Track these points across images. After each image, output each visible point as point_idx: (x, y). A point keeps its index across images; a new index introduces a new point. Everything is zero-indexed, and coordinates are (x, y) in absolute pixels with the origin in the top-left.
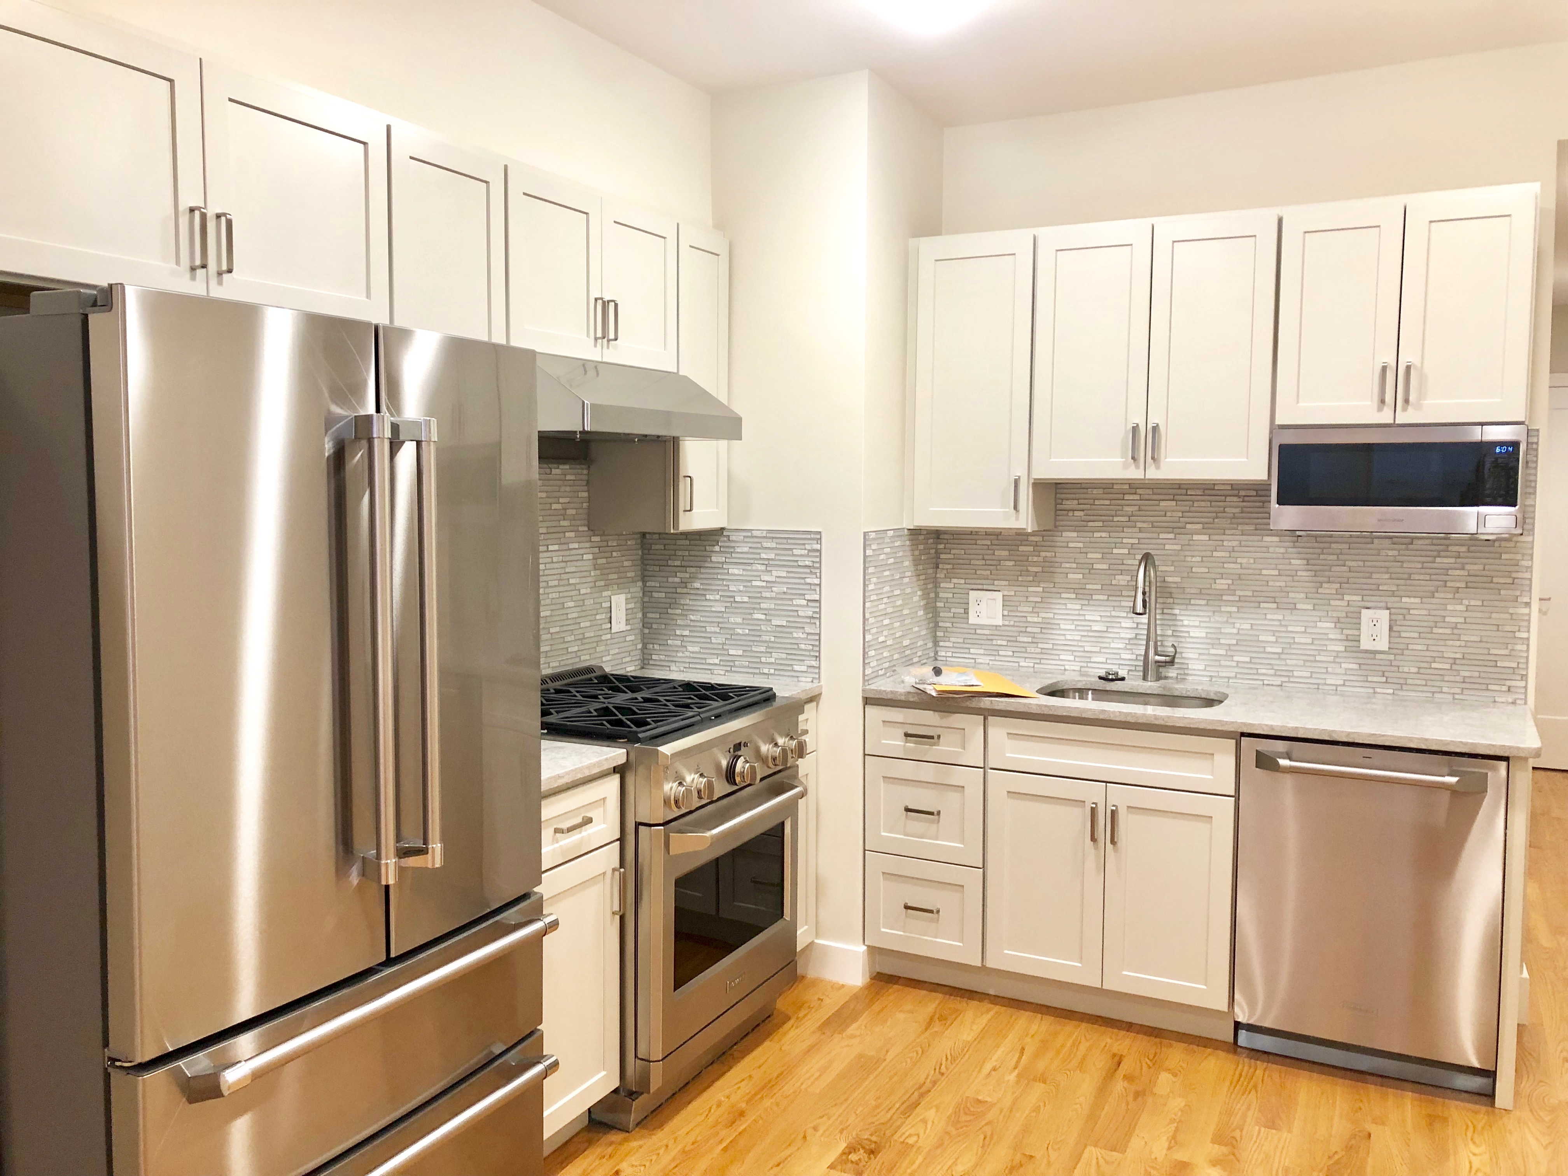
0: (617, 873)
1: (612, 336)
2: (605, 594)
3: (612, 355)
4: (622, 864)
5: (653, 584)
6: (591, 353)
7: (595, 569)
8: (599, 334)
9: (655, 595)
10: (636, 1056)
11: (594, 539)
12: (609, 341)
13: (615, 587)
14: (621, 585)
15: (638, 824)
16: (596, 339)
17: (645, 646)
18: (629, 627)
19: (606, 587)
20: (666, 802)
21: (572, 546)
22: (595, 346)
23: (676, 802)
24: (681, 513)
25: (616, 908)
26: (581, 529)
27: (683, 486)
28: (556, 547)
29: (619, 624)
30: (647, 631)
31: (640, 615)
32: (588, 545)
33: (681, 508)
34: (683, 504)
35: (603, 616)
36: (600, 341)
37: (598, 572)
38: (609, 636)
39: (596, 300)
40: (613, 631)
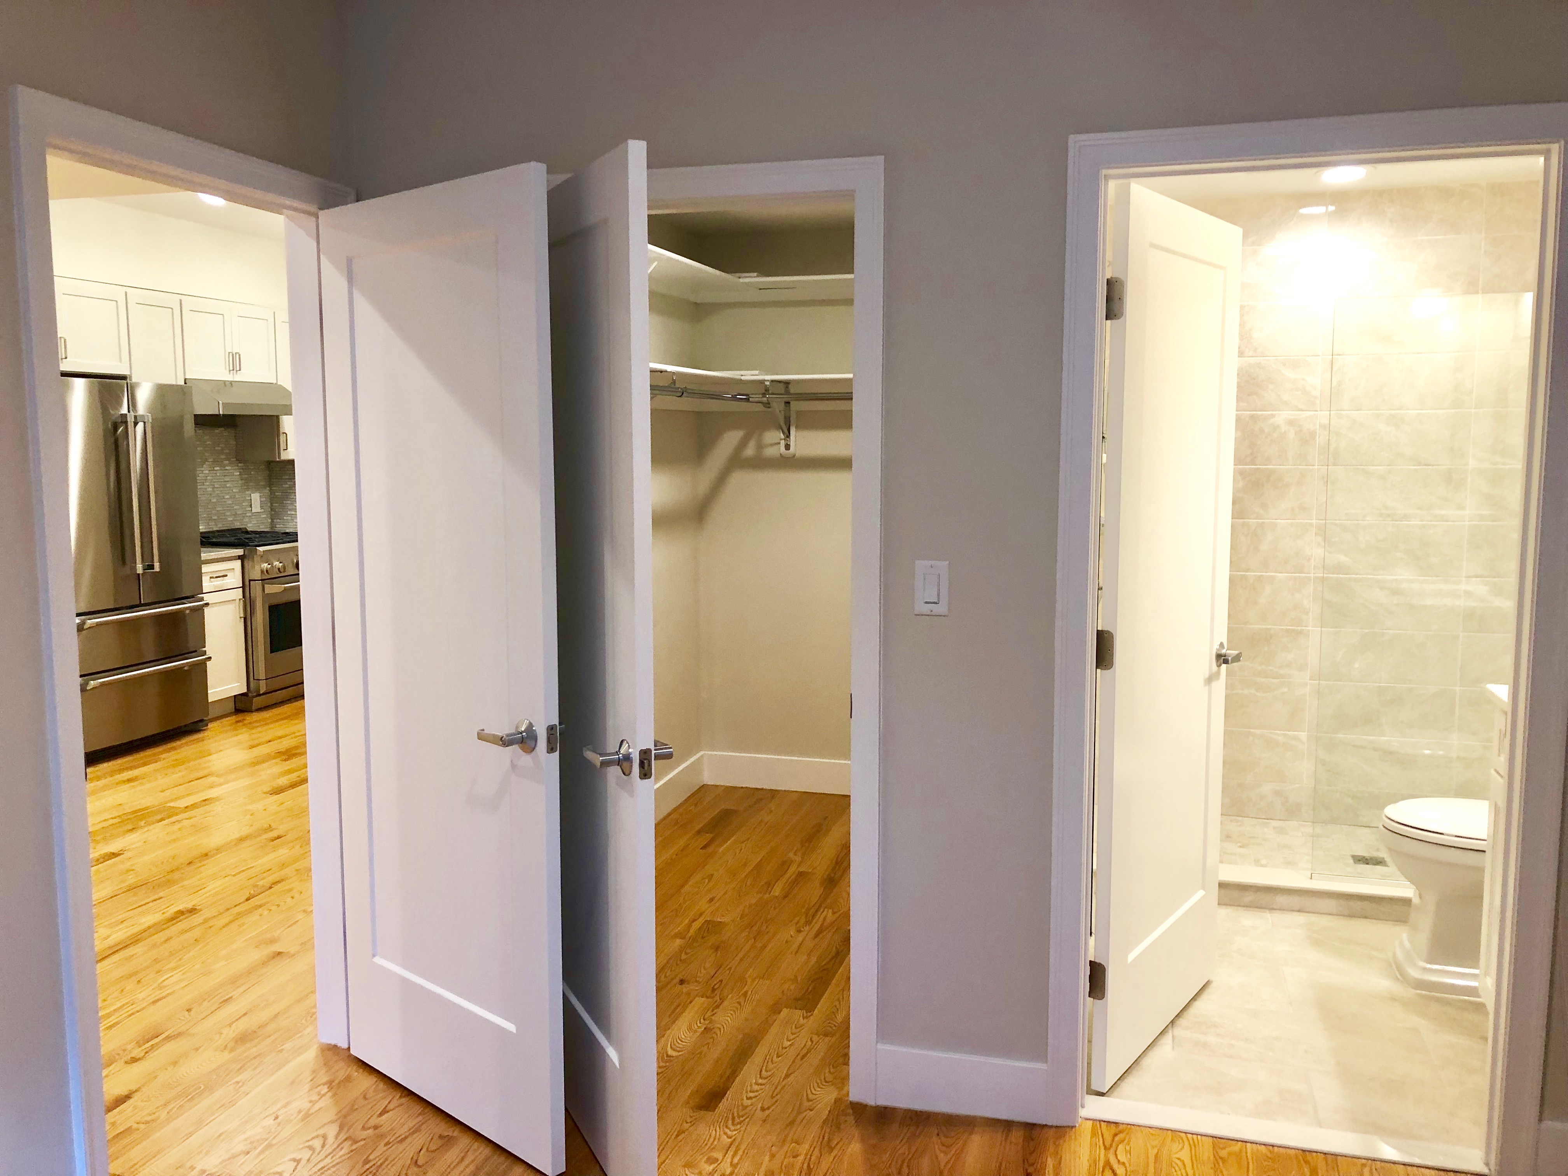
0: (242, 601)
1: (238, 369)
2: (247, 492)
3: (238, 377)
4: (244, 597)
5: (275, 488)
6: (229, 377)
7: (242, 480)
8: (231, 369)
9: (277, 494)
10: (254, 679)
11: (239, 465)
12: (237, 371)
13: (254, 489)
14: (257, 489)
15: (250, 581)
16: (230, 371)
17: (272, 520)
18: (263, 510)
19: (248, 489)
20: (262, 572)
21: (227, 468)
22: (230, 373)
23: (267, 571)
24: (282, 451)
25: (242, 615)
26: (232, 460)
27: (282, 438)
28: (218, 468)
29: (256, 508)
30: (273, 513)
31: (269, 505)
32: (236, 467)
33: (282, 449)
34: (282, 446)
35: (247, 504)
36: (232, 372)
37: (243, 481)
38: (250, 515)
39: (229, 353)
40: (253, 511)
